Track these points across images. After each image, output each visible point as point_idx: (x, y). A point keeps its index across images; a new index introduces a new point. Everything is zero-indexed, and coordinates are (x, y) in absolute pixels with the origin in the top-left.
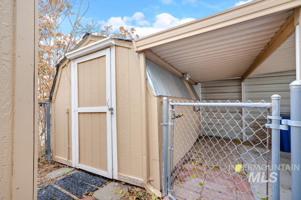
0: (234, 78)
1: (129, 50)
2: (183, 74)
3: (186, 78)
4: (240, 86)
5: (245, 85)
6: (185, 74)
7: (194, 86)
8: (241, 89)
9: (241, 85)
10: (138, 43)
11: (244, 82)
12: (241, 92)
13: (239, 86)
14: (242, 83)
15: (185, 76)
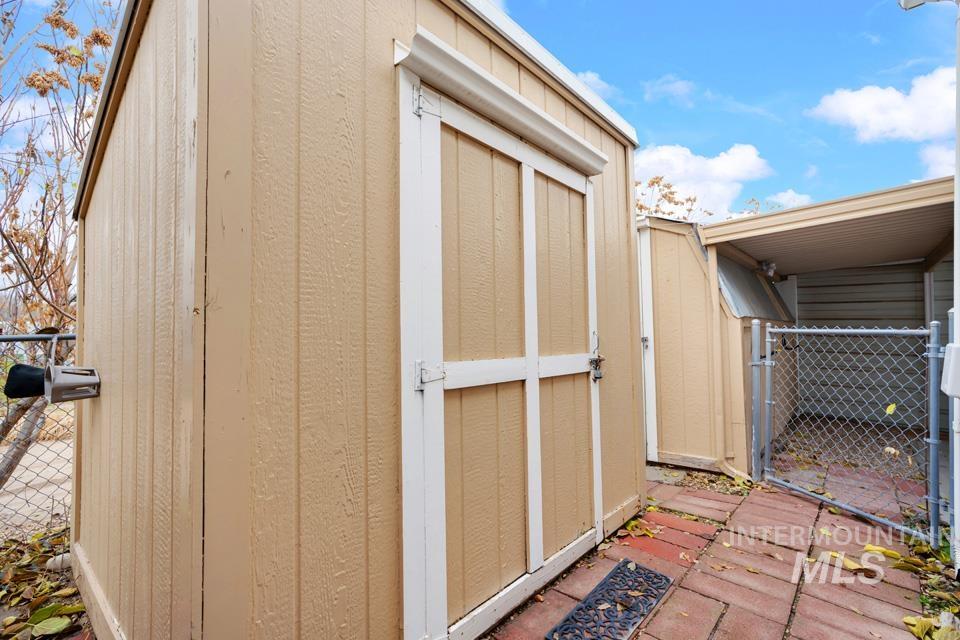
0: (901, 262)
1: (681, 238)
2: (760, 263)
3: (767, 271)
4: (918, 285)
5: (935, 281)
6: (765, 261)
7: (778, 286)
8: (923, 290)
9: (923, 282)
10: (707, 231)
11: (932, 274)
12: (923, 300)
13: (916, 282)
14: (927, 275)
15: (765, 268)
